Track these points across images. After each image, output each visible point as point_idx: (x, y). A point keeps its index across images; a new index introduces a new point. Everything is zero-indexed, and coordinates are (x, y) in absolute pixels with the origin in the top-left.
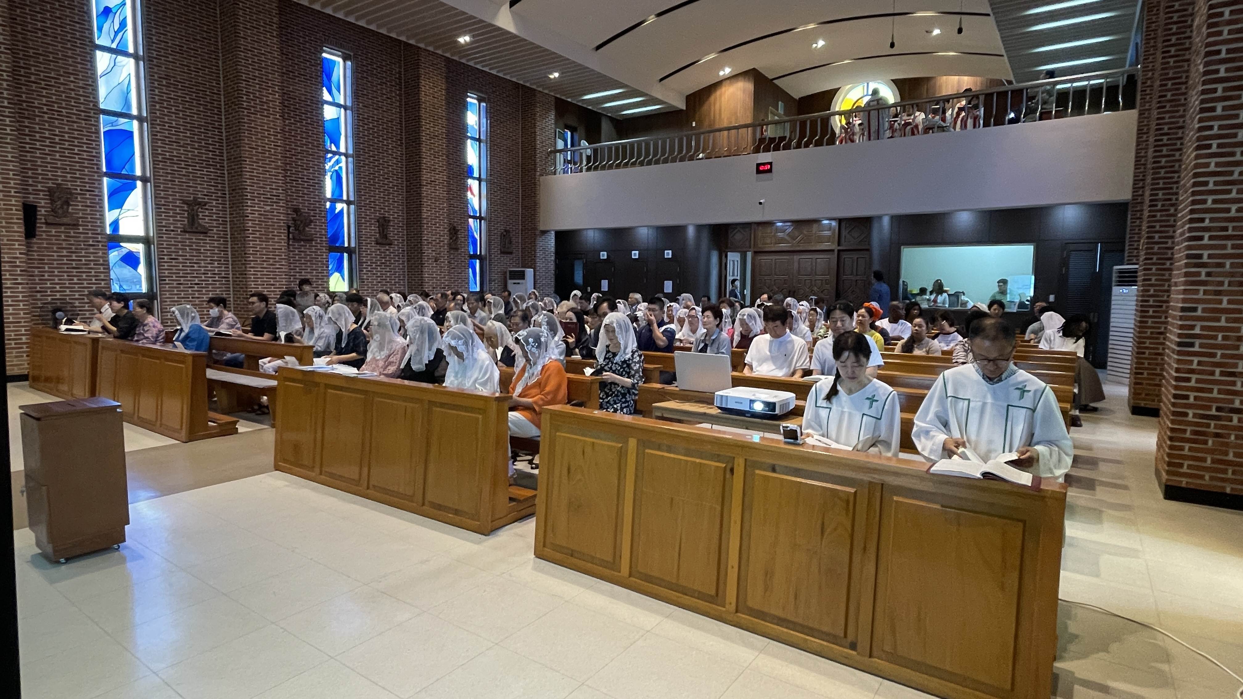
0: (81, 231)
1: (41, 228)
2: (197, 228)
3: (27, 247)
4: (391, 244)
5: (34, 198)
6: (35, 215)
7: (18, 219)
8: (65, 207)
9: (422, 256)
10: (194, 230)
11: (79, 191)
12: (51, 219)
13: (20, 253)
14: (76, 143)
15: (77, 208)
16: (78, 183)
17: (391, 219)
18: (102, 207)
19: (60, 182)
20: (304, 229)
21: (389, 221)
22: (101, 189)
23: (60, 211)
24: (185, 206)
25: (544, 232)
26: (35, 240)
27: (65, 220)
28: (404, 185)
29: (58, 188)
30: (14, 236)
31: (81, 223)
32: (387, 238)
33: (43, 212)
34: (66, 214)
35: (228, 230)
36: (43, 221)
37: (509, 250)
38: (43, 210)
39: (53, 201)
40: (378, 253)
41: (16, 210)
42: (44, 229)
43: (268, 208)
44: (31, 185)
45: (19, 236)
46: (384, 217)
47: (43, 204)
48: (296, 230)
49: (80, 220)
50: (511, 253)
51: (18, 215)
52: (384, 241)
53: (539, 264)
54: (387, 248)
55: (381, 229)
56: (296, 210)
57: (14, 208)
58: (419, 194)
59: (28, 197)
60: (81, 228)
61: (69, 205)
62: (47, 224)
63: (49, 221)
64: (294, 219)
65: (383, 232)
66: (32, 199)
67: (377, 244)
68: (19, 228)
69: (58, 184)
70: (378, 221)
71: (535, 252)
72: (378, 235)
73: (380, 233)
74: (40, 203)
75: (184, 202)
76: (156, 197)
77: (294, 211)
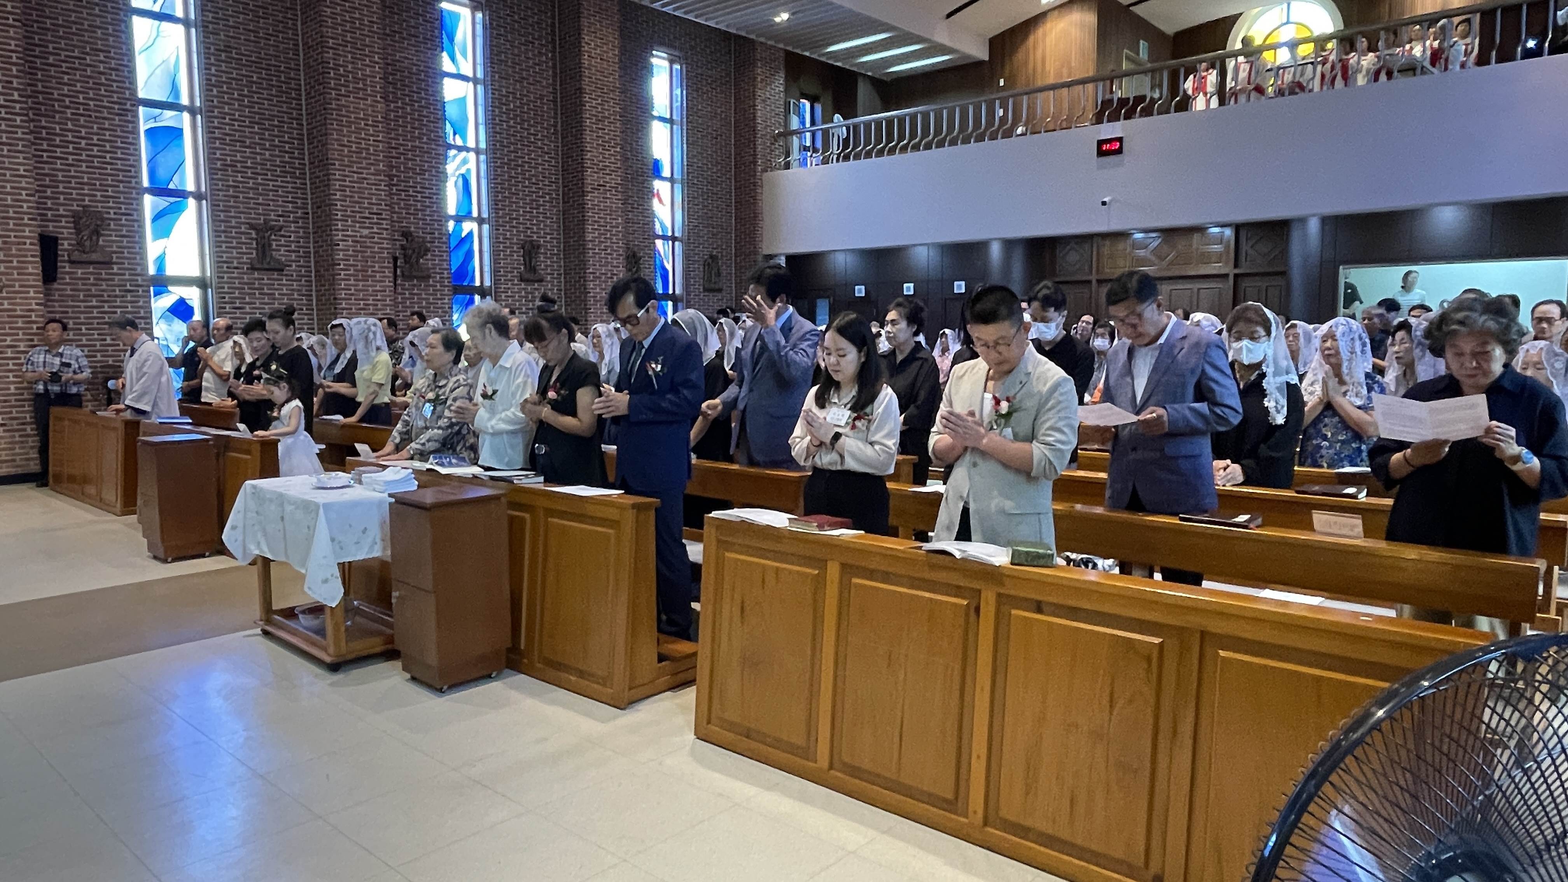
0: (115, 271)
1: (64, 267)
2: (269, 263)
3: (45, 295)
4: (542, 281)
5: (54, 227)
6: (56, 250)
7: (32, 256)
8: (94, 238)
9: (586, 297)
10: (266, 266)
11: (112, 216)
12: (76, 256)
13: (37, 304)
14: (108, 148)
15: (109, 240)
16: (111, 204)
17: (542, 243)
18: (143, 236)
19: (87, 203)
20: (417, 262)
21: (539, 247)
22: (140, 210)
23: (87, 243)
24: (253, 232)
26: (56, 286)
27: (94, 257)
29: (84, 212)
30: (28, 280)
31: (114, 260)
32: (535, 272)
33: (66, 246)
34: (95, 247)
35: (312, 264)
36: (66, 258)
37: (717, 287)
38: (66, 243)
39: (78, 231)
40: (523, 294)
41: (31, 244)
42: (67, 269)
43: (366, 232)
44: (50, 209)
45: (34, 280)
46: (532, 241)
47: (66, 235)
48: (406, 262)
49: (114, 256)
50: (720, 290)
51: (33, 249)
52: (531, 276)
54: (536, 286)
55: (527, 259)
56: (406, 235)
57: (28, 241)
58: (582, 206)
59: (47, 226)
60: (115, 267)
61: (99, 235)
62: (72, 262)
63: (73, 258)
64: (403, 247)
65: (530, 263)
66: (51, 229)
67: (521, 280)
68: (34, 268)
69: (84, 206)
70: (523, 248)
72: (522, 267)
73: (525, 264)
74: (62, 233)
75: (252, 227)
76: (214, 221)
77: (402, 235)
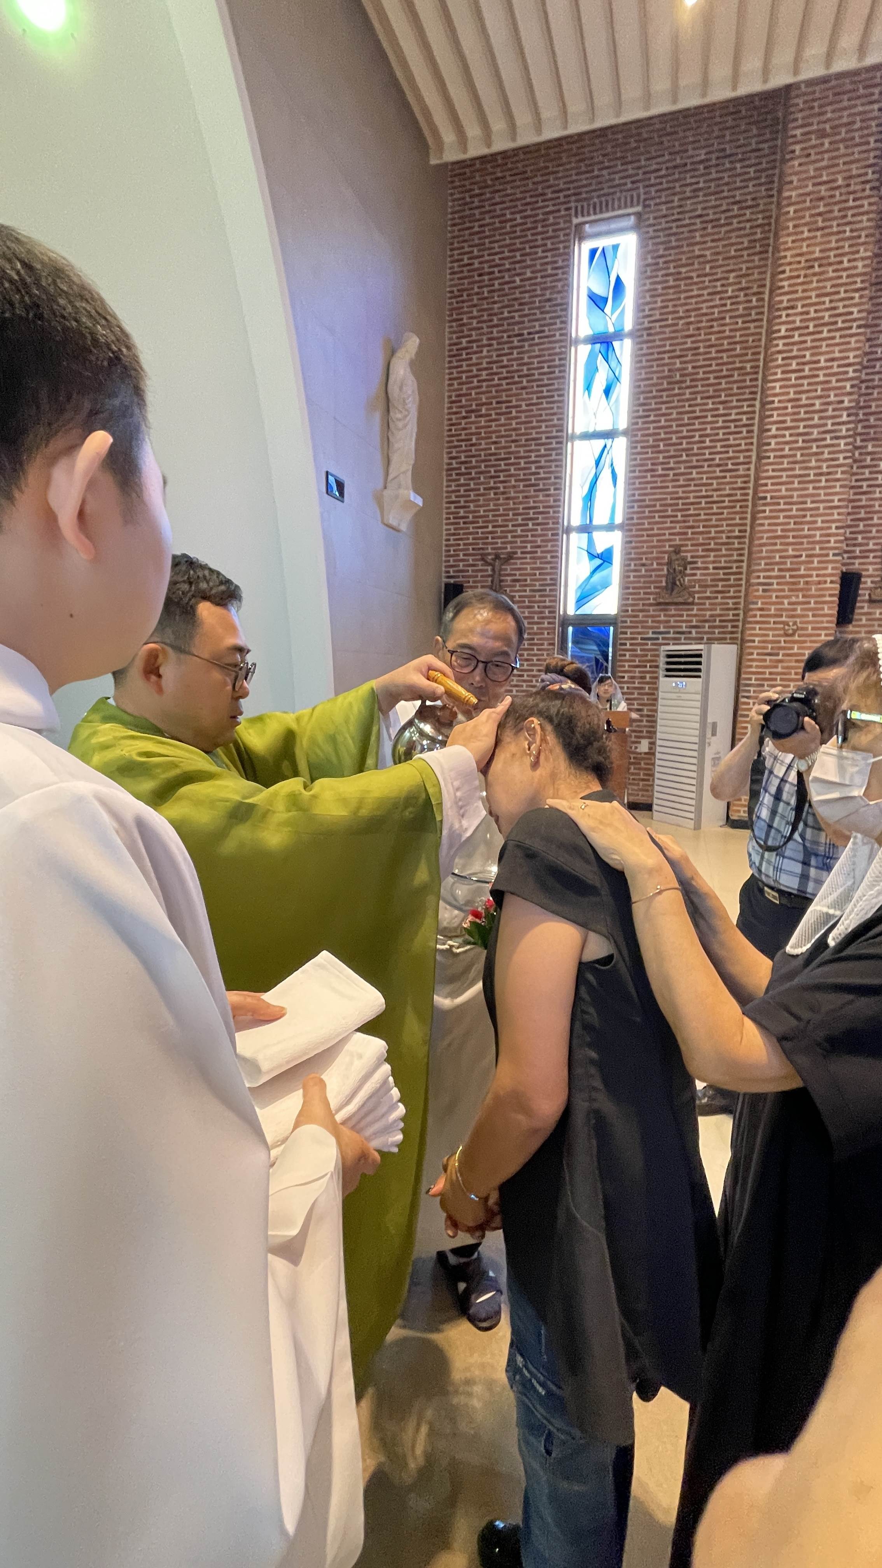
1: (862, 607)
5: (860, 564)
6: (857, 588)
7: (831, 595)
26: (850, 628)
30: (822, 622)
33: (869, 584)
36: (867, 597)
38: (869, 580)
41: (832, 582)
42: (866, 610)
44: (860, 545)
45: (828, 622)
47: (871, 572)
51: (832, 590)
57: (829, 580)
59: (853, 564)
62: (871, 601)
63: (874, 597)
66: (857, 566)
68: (831, 610)
74: (867, 570)
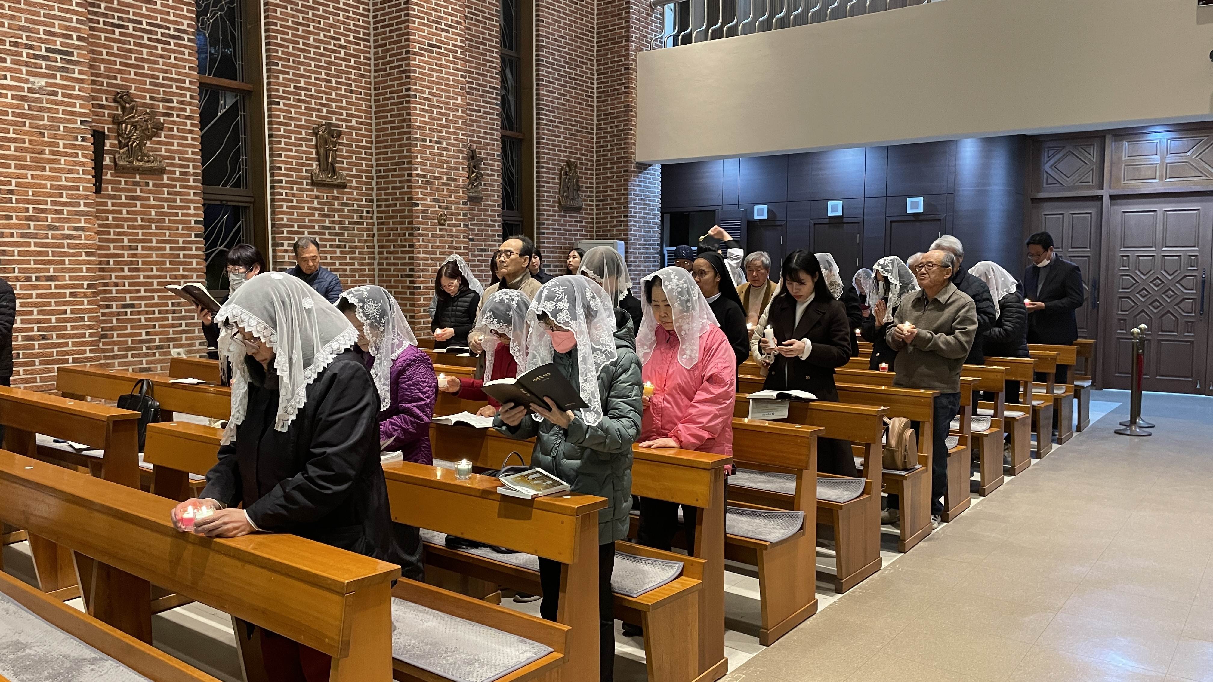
4: (345, 186)
9: (410, 211)
17: (344, 129)
20: (141, 145)
21: (339, 134)
25: (643, 167)
28: (372, 56)
32: (334, 172)
37: (575, 204)
40: (316, 204)
43: (41, 82)
46: (329, 125)
48: (121, 145)
50: (578, 210)
52: (328, 179)
53: (635, 229)
54: (335, 193)
55: (322, 151)
58: (407, 74)
65: (327, 158)
70: (316, 134)
71: (626, 207)
72: (315, 164)
73: (318, 160)
77: (115, 101)
